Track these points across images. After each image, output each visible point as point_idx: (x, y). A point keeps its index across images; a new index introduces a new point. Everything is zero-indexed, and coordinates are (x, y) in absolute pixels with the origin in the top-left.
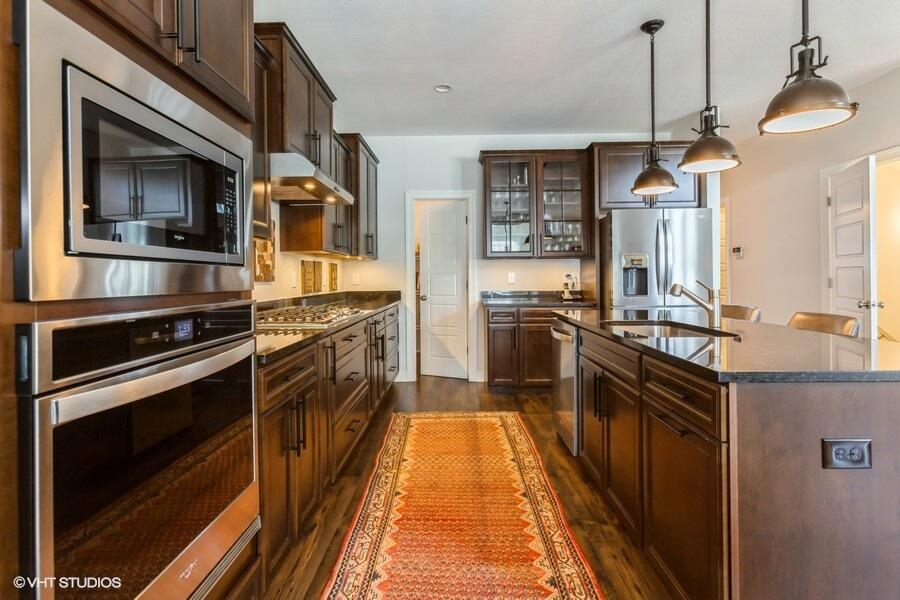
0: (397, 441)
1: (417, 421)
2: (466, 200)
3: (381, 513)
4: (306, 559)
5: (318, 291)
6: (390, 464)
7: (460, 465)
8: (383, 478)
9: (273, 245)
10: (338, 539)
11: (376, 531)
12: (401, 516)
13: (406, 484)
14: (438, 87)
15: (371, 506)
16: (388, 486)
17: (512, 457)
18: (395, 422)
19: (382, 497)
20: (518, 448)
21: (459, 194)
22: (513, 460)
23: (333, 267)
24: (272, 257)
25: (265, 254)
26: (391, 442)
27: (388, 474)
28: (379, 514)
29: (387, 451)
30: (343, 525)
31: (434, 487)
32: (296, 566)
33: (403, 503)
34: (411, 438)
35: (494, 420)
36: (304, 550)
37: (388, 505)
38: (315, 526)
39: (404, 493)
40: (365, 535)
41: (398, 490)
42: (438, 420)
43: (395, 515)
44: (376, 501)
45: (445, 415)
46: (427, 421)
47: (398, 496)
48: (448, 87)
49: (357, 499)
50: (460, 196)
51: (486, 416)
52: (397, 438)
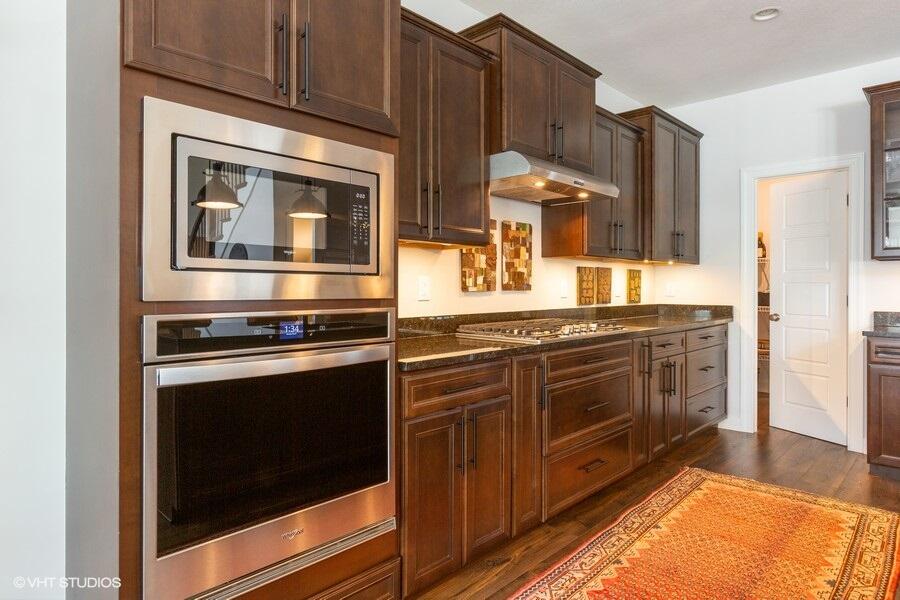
0: (665, 502)
1: (712, 484)
2: (845, 169)
3: (582, 576)
4: (477, 588)
5: (606, 303)
6: (635, 526)
7: (732, 558)
8: (614, 539)
9: (529, 251)
10: (521, 582)
11: (562, 592)
12: (602, 588)
13: (637, 555)
14: (758, 14)
15: (577, 564)
16: (614, 549)
17: (833, 578)
18: (680, 479)
19: (596, 559)
20: (858, 568)
21: (833, 161)
22: (832, 583)
23: (634, 276)
24: (528, 264)
25: (516, 261)
26: (656, 501)
27: (624, 536)
28: (579, 576)
29: (643, 509)
30: (534, 571)
31: (671, 572)
32: (465, 589)
33: (616, 575)
34: (686, 504)
35: (845, 515)
36: (483, 578)
37: (596, 571)
38: (508, 560)
39: (626, 564)
40: (548, 591)
41: (622, 558)
42: (746, 492)
43: (597, 584)
44: (586, 561)
45: (763, 488)
46: (728, 488)
47: (616, 565)
48: (776, 10)
49: (569, 550)
50: (834, 165)
51: (835, 507)
52: (667, 498)
